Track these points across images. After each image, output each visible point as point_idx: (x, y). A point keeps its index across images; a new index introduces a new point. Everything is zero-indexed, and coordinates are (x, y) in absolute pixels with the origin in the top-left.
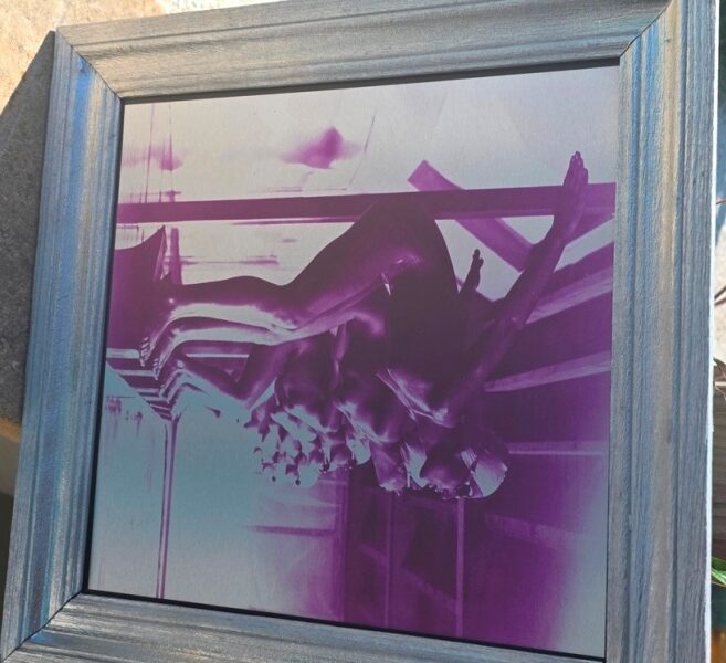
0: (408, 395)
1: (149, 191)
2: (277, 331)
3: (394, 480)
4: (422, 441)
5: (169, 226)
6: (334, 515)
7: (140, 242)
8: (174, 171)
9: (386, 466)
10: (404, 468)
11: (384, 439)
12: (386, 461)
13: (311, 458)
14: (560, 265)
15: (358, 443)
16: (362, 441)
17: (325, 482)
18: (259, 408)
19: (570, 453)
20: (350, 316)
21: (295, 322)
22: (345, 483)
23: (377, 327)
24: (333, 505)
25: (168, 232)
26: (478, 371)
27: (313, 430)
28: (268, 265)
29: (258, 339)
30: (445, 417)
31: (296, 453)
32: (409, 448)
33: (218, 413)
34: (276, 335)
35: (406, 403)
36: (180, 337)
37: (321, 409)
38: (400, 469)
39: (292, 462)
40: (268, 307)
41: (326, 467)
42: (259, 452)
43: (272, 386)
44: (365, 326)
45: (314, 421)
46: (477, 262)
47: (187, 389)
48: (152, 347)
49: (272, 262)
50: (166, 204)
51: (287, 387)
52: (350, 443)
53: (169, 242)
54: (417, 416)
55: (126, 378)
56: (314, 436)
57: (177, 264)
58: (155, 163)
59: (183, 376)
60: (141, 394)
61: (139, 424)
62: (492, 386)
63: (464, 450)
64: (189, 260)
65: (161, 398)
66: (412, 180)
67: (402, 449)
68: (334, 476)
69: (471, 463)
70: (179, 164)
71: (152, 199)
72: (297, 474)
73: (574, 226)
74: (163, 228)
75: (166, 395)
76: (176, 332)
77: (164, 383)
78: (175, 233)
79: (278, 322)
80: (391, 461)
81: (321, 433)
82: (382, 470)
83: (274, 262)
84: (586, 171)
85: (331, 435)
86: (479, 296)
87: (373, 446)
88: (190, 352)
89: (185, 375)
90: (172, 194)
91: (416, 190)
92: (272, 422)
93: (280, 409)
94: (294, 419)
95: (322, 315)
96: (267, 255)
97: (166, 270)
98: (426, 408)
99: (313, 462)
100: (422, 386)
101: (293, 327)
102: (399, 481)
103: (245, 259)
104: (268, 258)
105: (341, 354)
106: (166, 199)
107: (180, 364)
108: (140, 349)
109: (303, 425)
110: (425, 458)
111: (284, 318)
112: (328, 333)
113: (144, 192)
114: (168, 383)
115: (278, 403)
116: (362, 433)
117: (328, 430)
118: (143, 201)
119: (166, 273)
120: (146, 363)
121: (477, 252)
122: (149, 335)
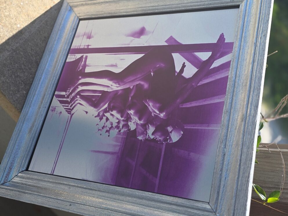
0: (153, 108)
1: (81, 45)
2: (112, 87)
3: (142, 136)
4: (154, 123)
5: (85, 55)
6: (119, 147)
7: (74, 60)
8: (91, 39)
9: (140, 131)
10: (147, 132)
11: (142, 122)
12: (141, 129)
13: (115, 128)
14: (212, 67)
15: (132, 123)
16: (134, 123)
17: (118, 136)
18: (101, 111)
19: (206, 128)
20: (138, 83)
21: (119, 84)
22: (125, 137)
23: (146, 86)
24: (119, 144)
25: (84, 57)
26: (178, 101)
27: (117, 119)
28: (114, 67)
29: (106, 89)
30: (164, 115)
31: (110, 126)
32: (149, 125)
33: (87, 112)
34: (112, 88)
35: (151, 110)
36: (80, 88)
37: (121, 112)
38: (145, 132)
39: (108, 129)
40: (110, 80)
41: (120, 131)
42: (98, 125)
43: (107, 104)
44: (142, 86)
45: (119, 116)
46: (184, 66)
47: (78, 105)
48: (70, 91)
49: (115, 66)
50: (86, 49)
51: (112, 105)
52: (129, 123)
53: (84, 60)
54: (154, 115)
55: (59, 101)
56: (118, 121)
57: (85, 66)
58: (85, 37)
59: (78, 101)
60: (63, 106)
61: (60, 115)
62: (182, 106)
63: (168, 126)
64: (89, 65)
65: (69, 107)
66: (166, 41)
67: (147, 126)
68: (122, 134)
69: (170, 131)
70: (93, 37)
71: (82, 47)
72: (109, 133)
73: (218, 55)
74: (83, 56)
75: (71, 106)
76: (79, 87)
77: (71, 103)
78: (86, 57)
79: (114, 84)
80: (143, 129)
81: (120, 120)
82: (139, 132)
83: (116, 66)
84: (225, 39)
85: (123, 121)
86: (183, 77)
87: (137, 124)
88: (82, 93)
89: (79, 100)
90: (89, 45)
91: (167, 44)
92: (105, 116)
93: (108, 112)
94: (112, 115)
95: (129, 82)
96: (114, 64)
97: (81, 68)
98: (158, 112)
99: (116, 129)
100: (158, 105)
101: (118, 86)
102: (144, 136)
103: (107, 65)
104: (115, 65)
105: (132, 95)
106: (86, 47)
107: (78, 97)
108: (66, 92)
109: (115, 117)
110: (155, 129)
111: (115, 83)
112: (129, 88)
113: (80, 45)
114: (72, 103)
115: (108, 110)
116: (134, 120)
117: (123, 119)
118: (79, 48)
119: (81, 69)
120: (67, 96)
121: (184, 63)
122: (70, 88)
